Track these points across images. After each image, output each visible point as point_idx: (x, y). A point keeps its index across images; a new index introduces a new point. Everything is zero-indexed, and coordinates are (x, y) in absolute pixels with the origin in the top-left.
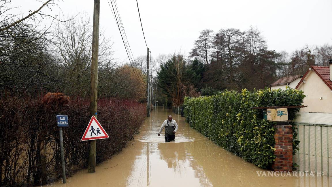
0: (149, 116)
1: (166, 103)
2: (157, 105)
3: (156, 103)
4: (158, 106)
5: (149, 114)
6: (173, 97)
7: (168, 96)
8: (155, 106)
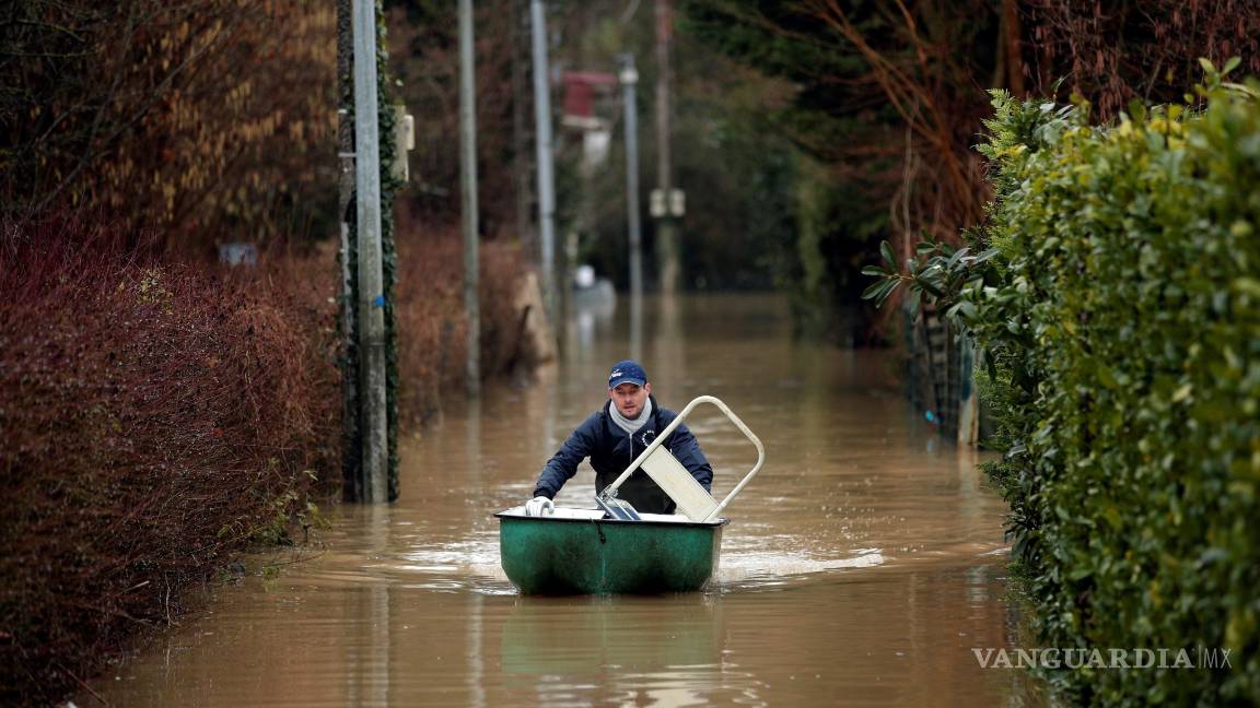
0: (377, 482)
1: (808, 240)
2: (670, 272)
3: (650, 226)
4: (688, 283)
5: (378, 452)
6: (897, 122)
7: (804, 101)
8: (623, 287)
